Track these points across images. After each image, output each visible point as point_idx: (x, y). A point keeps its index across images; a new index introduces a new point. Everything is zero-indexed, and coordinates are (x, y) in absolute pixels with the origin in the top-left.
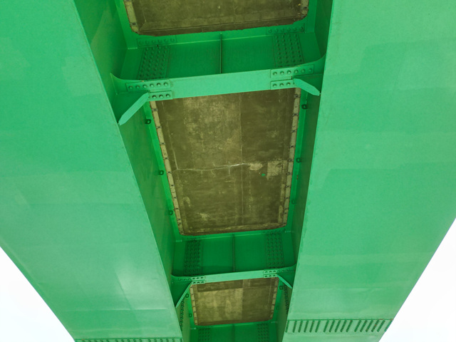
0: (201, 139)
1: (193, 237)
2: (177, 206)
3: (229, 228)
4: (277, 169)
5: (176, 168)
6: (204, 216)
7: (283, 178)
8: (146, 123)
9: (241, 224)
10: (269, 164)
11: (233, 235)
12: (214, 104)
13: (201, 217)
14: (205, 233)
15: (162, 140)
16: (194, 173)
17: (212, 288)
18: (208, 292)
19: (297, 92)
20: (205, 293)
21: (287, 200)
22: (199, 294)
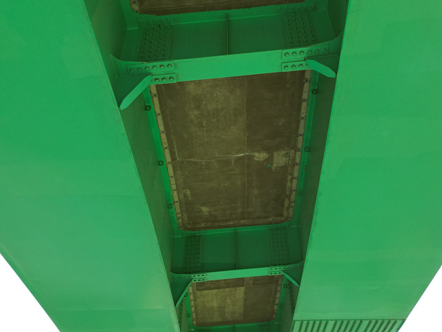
0: (204, 127)
1: (193, 232)
2: (176, 199)
3: (232, 223)
4: (284, 159)
5: (176, 159)
6: (205, 210)
7: (289, 169)
8: (146, 110)
9: (244, 219)
10: (275, 153)
11: (235, 230)
13: (202, 211)
14: (206, 228)
15: (162, 128)
16: (195, 163)
17: (212, 286)
18: (208, 291)
19: (307, 76)
20: (205, 292)
21: (294, 193)
22: (198, 293)
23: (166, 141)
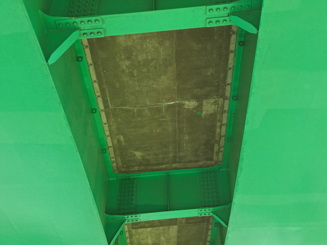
0: (135, 77)
1: (127, 175)
2: (110, 144)
3: (164, 166)
4: (213, 107)
5: (109, 106)
6: (138, 154)
7: (218, 116)
8: (78, 60)
9: (175, 162)
10: (204, 102)
11: (168, 173)
12: (148, 41)
13: (135, 155)
14: (139, 171)
15: (94, 78)
16: (127, 111)
17: (146, 225)
18: (143, 229)
19: (234, 29)
20: (140, 230)
21: (223, 138)
22: (134, 231)
23: (98, 90)
